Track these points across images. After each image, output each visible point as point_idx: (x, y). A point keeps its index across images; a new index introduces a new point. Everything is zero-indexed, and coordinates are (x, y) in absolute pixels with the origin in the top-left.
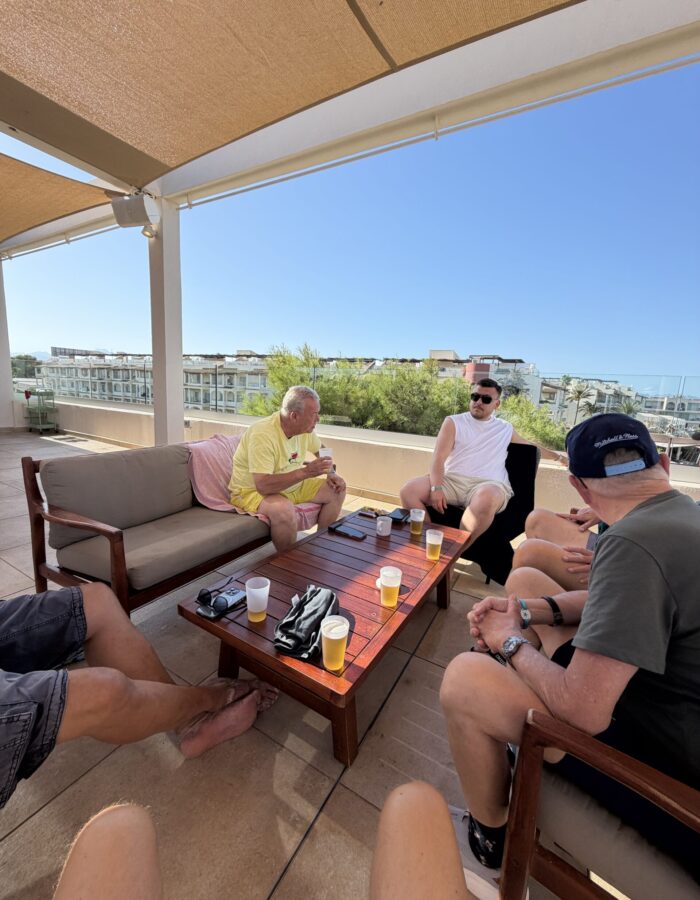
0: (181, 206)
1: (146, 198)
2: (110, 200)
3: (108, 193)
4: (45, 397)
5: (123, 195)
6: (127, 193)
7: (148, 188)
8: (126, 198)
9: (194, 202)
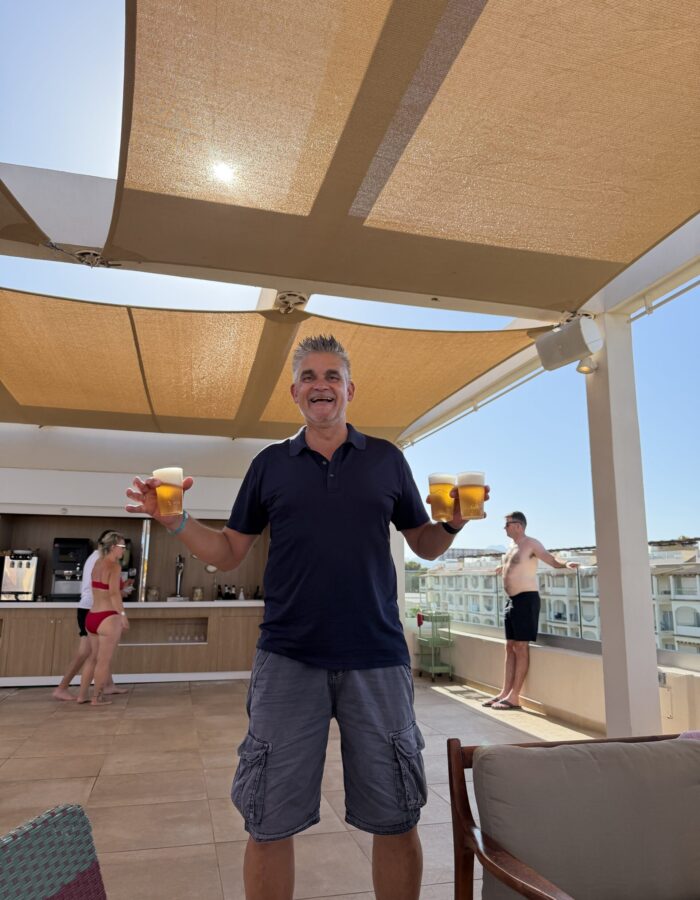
0: (632, 316)
1: (584, 321)
2: (533, 340)
3: (532, 332)
4: (439, 624)
5: (552, 327)
6: (556, 324)
7: (586, 307)
8: (557, 330)
9: (654, 304)
